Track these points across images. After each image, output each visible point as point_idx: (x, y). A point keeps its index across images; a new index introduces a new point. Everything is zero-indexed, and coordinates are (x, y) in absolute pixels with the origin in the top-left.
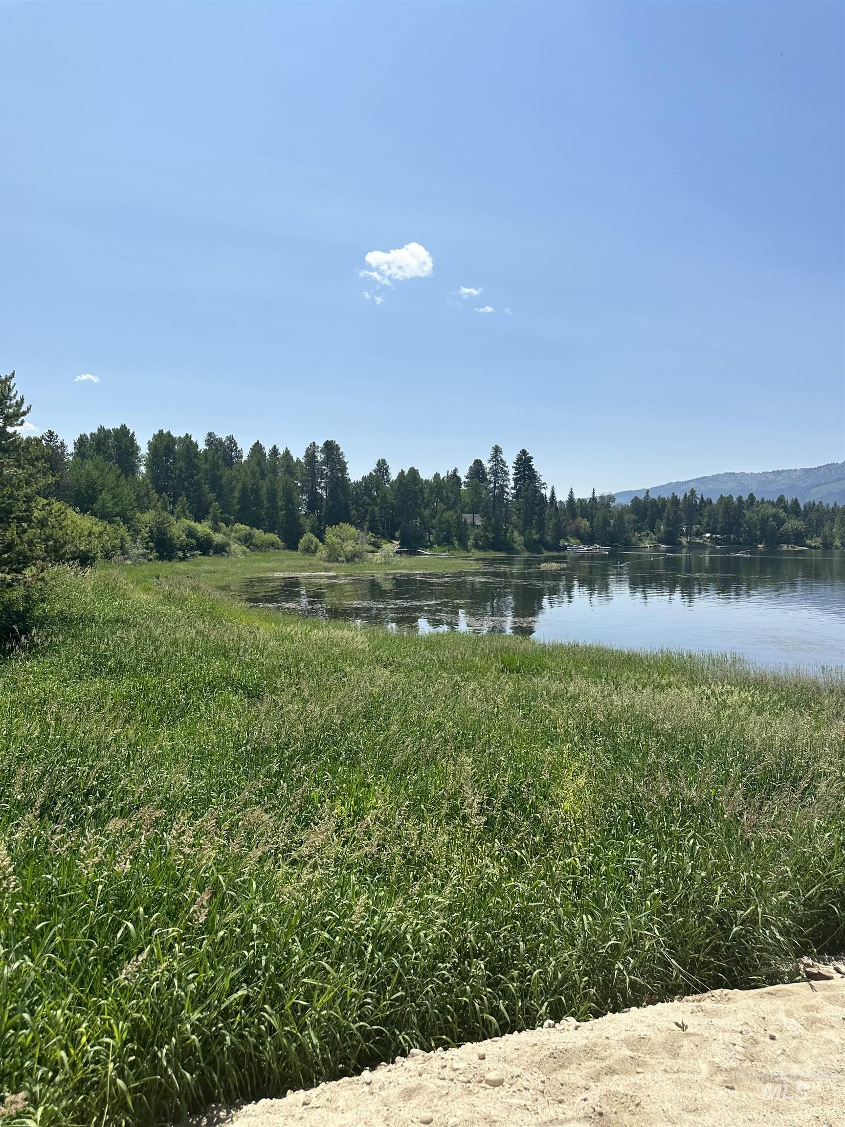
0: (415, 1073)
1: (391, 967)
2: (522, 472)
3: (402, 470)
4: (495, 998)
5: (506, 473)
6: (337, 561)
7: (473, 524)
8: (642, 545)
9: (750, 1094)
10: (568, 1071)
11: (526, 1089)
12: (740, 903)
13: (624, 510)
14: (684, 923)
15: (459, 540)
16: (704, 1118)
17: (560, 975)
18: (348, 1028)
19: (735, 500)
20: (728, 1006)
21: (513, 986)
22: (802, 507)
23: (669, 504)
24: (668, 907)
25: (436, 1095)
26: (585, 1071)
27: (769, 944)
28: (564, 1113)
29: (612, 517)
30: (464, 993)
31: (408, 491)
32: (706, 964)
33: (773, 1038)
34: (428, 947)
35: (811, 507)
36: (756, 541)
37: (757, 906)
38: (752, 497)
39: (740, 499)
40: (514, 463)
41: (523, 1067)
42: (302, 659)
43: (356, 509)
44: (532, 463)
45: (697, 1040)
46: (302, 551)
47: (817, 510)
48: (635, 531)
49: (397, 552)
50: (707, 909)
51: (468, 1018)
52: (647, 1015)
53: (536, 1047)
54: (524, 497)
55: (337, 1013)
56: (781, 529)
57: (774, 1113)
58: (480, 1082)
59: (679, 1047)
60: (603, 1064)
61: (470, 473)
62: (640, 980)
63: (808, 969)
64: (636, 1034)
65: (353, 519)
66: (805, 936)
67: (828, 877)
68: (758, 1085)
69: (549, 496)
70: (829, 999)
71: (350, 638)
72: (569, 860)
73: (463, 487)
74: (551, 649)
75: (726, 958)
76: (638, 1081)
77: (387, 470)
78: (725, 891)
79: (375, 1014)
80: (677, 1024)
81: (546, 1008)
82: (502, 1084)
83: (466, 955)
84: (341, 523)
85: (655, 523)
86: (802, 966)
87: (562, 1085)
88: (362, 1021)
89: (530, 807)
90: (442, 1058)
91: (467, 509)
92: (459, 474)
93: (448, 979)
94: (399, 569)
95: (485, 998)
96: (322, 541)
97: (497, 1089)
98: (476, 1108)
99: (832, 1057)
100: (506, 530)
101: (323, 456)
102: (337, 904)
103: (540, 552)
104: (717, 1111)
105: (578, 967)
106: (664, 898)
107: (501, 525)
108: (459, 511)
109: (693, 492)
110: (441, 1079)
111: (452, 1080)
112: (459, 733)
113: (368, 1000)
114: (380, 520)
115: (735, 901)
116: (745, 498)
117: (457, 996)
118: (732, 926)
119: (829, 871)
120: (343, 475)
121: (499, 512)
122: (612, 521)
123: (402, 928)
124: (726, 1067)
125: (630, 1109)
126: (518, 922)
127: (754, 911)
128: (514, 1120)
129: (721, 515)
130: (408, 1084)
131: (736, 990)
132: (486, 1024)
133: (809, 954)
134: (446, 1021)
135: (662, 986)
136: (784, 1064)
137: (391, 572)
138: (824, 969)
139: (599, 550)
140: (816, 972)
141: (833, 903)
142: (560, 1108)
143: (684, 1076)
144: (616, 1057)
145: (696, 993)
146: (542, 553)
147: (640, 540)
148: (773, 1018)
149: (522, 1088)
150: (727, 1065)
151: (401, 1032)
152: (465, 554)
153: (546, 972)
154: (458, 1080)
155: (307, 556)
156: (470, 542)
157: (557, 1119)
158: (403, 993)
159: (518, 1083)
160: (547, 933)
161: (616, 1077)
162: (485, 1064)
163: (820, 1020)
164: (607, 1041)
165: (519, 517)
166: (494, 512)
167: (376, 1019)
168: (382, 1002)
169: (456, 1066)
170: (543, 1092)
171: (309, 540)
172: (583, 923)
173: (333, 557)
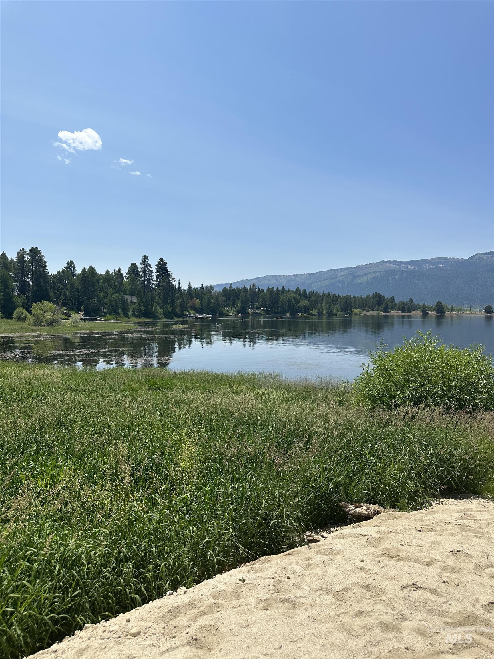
0: (86, 638)
1: (72, 576)
2: (161, 271)
3: (84, 268)
4: (139, 584)
5: (151, 272)
6: (41, 325)
7: (132, 302)
8: (229, 314)
9: (276, 611)
10: (179, 618)
11: (153, 634)
12: (275, 507)
13: (219, 295)
14: (245, 523)
15: (123, 312)
16: (252, 629)
17: (176, 564)
18: (43, 619)
19: (275, 290)
20: (267, 565)
21: (149, 575)
22: (308, 294)
23: (242, 292)
24: (237, 515)
25: (99, 649)
26: (188, 616)
27: (289, 528)
28: (175, 644)
29: (212, 298)
30: (119, 584)
31: (88, 281)
32: (258, 544)
33: (289, 578)
34: (96, 561)
35: (312, 294)
36: (286, 312)
37: (283, 508)
38: (283, 288)
39: (278, 289)
40: (156, 266)
41: (152, 621)
42: (14, 389)
43: (53, 292)
44: (166, 266)
45: (250, 586)
46: (15, 319)
47: (315, 295)
48: (225, 307)
49: (82, 319)
50: (258, 513)
51: (122, 598)
52: (224, 578)
53: (161, 608)
54: (163, 286)
55: (35, 612)
56: (298, 305)
57: (288, 618)
58: (127, 636)
59: (241, 592)
60: (199, 610)
61: (129, 271)
62: (222, 559)
63: (309, 538)
64: (218, 589)
65: (51, 298)
66: (308, 521)
67: (318, 487)
68: (280, 605)
69: (177, 286)
70: (318, 553)
71: (49, 375)
72: (184, 496)
73: (125, 279)
74: (178, 374)
75: (268, 538)
76: (217, 616)
77: (74, 267)
78: (267, 501)
79: (61, 607)
80: (240, 580)
81: (169, 584)
82: (139, 634)
83: (120, 561)
84: (43, 301)
85: (235, 302)
86: (305, 537)
87: (175, 627)
88: (53, 613)
89: (163, 468)
90: (104, 626)
91: (127, 293)
92: (122, 272)
93: (109, 577)
94: (83, 330)
95: (132, 585)
96: (30, 312)
97: (136, 637)
98: (123, 652)
99: (317, 583)
100: (152, 306)
101: (30, 258)
102: (36, 543)
103: (172, 319)
104: (259, 624)
105: (188, 557)
106: (235, 510)
107: (149, 303)
108: (122, 294)
109: (254, 285)
110: (102, 639)
111: (109, 638)
112: (120, 429)
113: (56, 600)
114: (71, 299)
115: (272, 507)
116: (280, 289)
117: (115, 587)
118: (271, 521)
119: (319, 484)
120: (44, 270)
121: (147, 295)
122: (212, 301)
123: (80, 551)
124: (264, 598)
125: (213, 633)
126: (152, 537)
127: (282, 511)
128: (146, 654)
129: (268, 297)
130: (80, 646)
131: (272, 555)
132: (133, 600)
133: (309, 530)
134: (108, 603)
135: (234, 560)
136: (294, 591)
137: (78, 331)
138: (316, 537)
139: (206, 317)
140: (312, 539)
141: (321, 501)
142: (172, 641)
143: (242, 608)
144: (206, 605)
145: (252, 561)
146: (174, 319)
147: (228, 311)
148: (290, 567)
149: (151, 634)
150: (265, 597)
151: (78, 616)
152: (127, 320)
153: (169, 563)
154: (113, 638)
155: (19, 323)
156: (130, 313)
157: (171, 648)
158: (80, 591)
159: (149, 631)
160: (169, 540)
161: (206, 616)
162: (130, 624)
163: (312, 564)
164: (201, 597)
165: (160, 298)
166: (144, 295)
167: (62, 611)
168: (65, 599)
169: (111, 629)
170: (164, 634)
171: (21, 312)
172: (190, 532)
173: (38, 323)
